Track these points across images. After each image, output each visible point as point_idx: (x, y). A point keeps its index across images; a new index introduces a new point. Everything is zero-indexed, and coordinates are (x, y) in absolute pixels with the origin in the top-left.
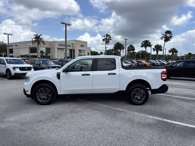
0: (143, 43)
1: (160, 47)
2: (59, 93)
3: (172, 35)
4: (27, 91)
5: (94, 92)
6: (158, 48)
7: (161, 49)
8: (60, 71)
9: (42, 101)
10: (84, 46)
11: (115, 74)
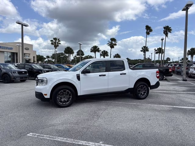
0: (92, 49)
1: (106, 52)
2: (79, 94)
3: (116, 43)
4: (46, 95)
5: (109, 91)
6: (105, 54)
7: (107, 54)
8: (79, 72)
9: (63, 104)
10: (29, 49)
11: (125, 74)
